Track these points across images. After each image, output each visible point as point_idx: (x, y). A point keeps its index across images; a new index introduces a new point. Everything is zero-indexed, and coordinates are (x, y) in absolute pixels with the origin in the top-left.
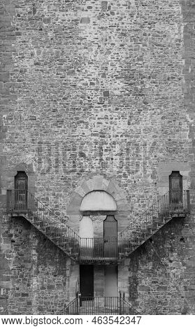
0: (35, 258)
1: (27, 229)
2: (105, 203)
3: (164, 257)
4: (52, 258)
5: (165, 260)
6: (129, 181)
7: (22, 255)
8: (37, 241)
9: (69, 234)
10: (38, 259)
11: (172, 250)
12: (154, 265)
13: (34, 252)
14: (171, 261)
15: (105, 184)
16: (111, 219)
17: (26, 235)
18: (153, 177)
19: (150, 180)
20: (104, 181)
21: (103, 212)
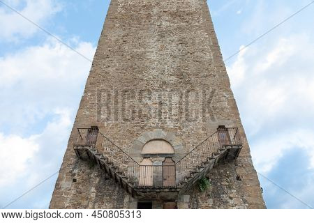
0: (93, 195)
1: (90, 169)
2: (163, 148)
3: (223, 194)
4: (110, 196)
5: (225, 197)
6: (184, 132)
7: (81, 193)
8: (98, 180)
9: (129, 173)
10: (96, 196)
11: (230, 188)
12: (214, 202)
13: (93, 189)
14: (231, 198)
15: (164, 134)
16: (169, 160)
17: (89, 174)
18: (203, 129)
19: (201, 131)
20: (163, 132)
21: (161, 155)
